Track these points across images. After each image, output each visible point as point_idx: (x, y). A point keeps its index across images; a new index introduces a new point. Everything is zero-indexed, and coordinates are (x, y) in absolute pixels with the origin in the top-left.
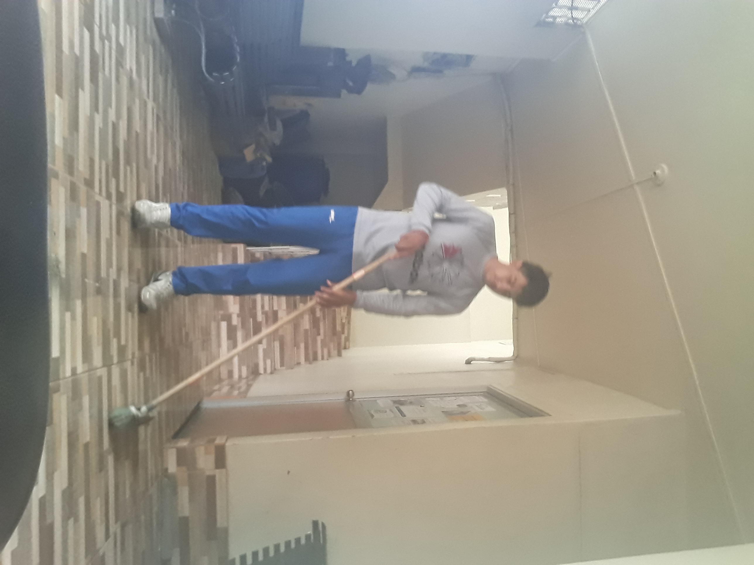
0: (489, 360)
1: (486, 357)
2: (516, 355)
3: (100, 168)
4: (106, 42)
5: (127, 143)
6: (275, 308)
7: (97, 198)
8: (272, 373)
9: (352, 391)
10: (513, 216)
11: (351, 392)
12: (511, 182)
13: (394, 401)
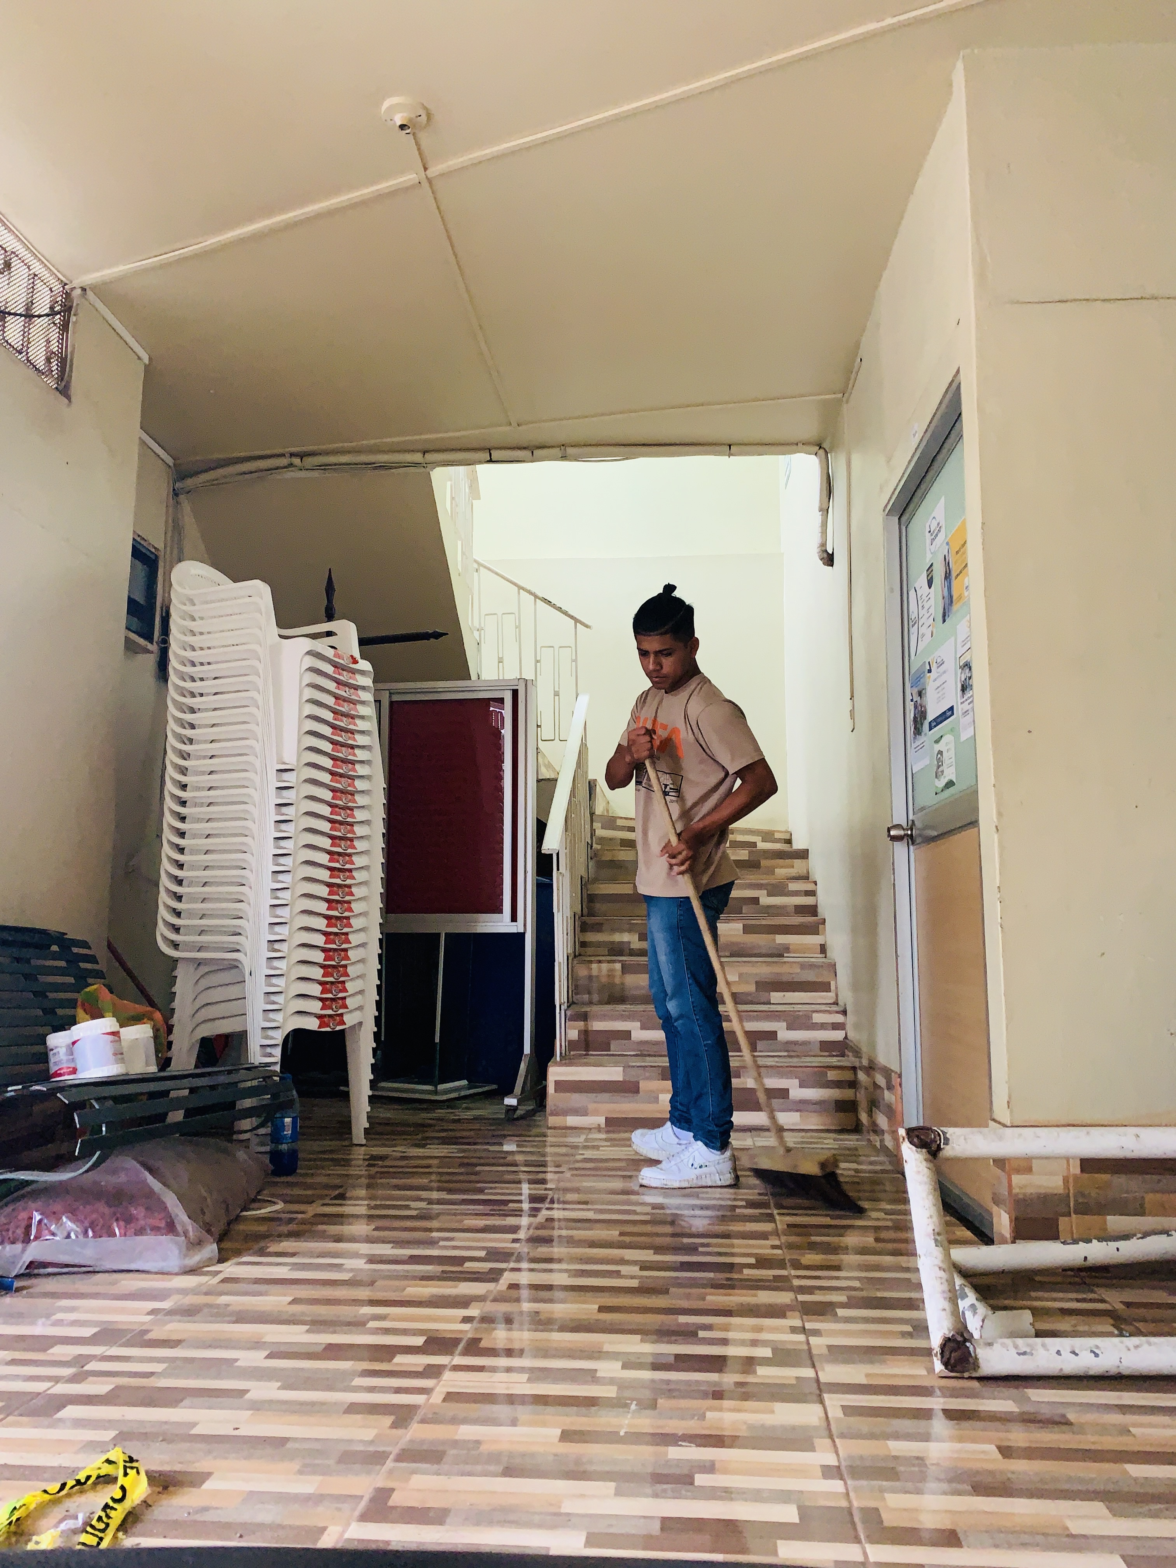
0: (825, 511)
1: (818, 517)
2: (816, 448)
3: (372, 1389)
4: (87, 1368)
5: (318, 1324)
7: (437, 1398)
8: (844, 1012)
9: (889, 830)
10: (496, 454)
11: (892, 833)
12: (418, 457)
13: (915, 734)
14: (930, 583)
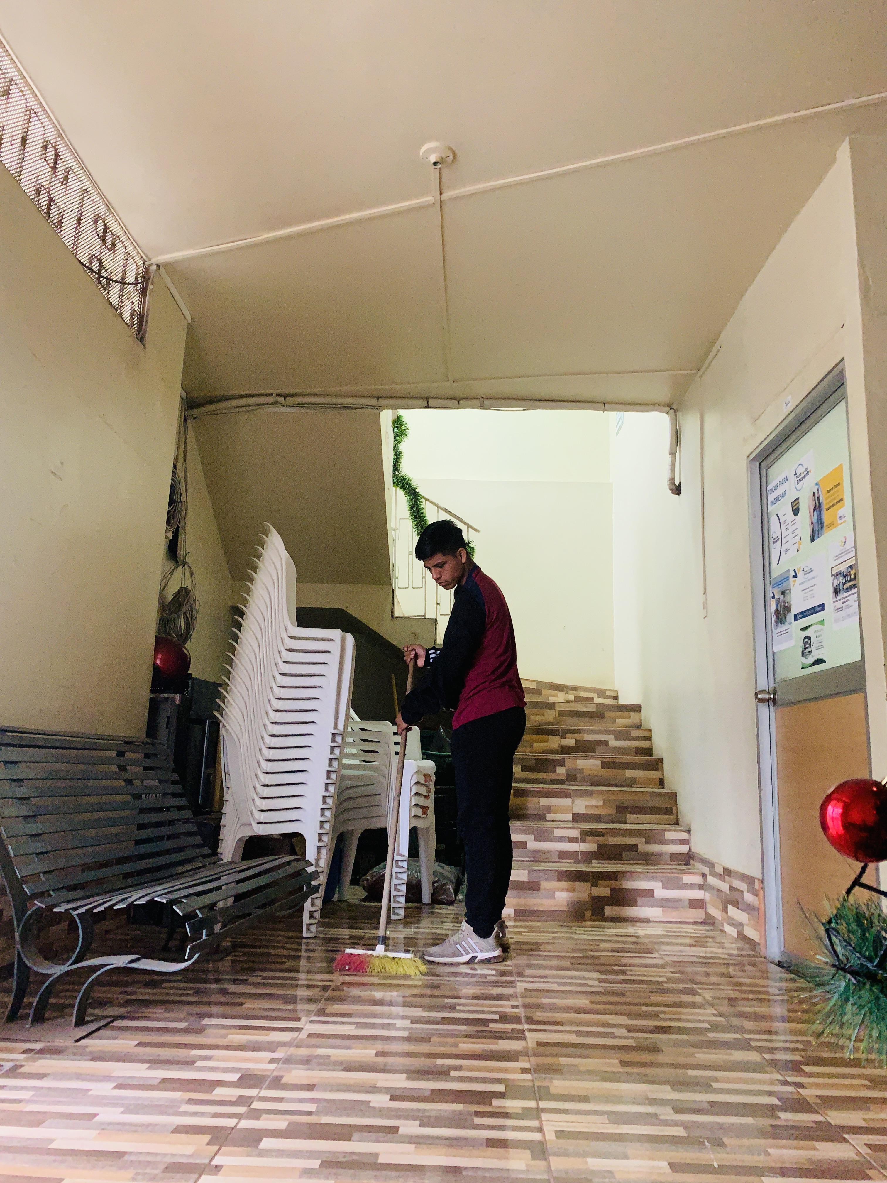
0: (673, 454)
1: (668, 459)
2: (668, 409)
6: (569, 817)
7: (550, 1135)
8: (689, 832)
9: (756, 694)
10: (431, 402)
11: (759, 696)
12: (373, 402)
13: (776, 622)
14: (796, 512)
